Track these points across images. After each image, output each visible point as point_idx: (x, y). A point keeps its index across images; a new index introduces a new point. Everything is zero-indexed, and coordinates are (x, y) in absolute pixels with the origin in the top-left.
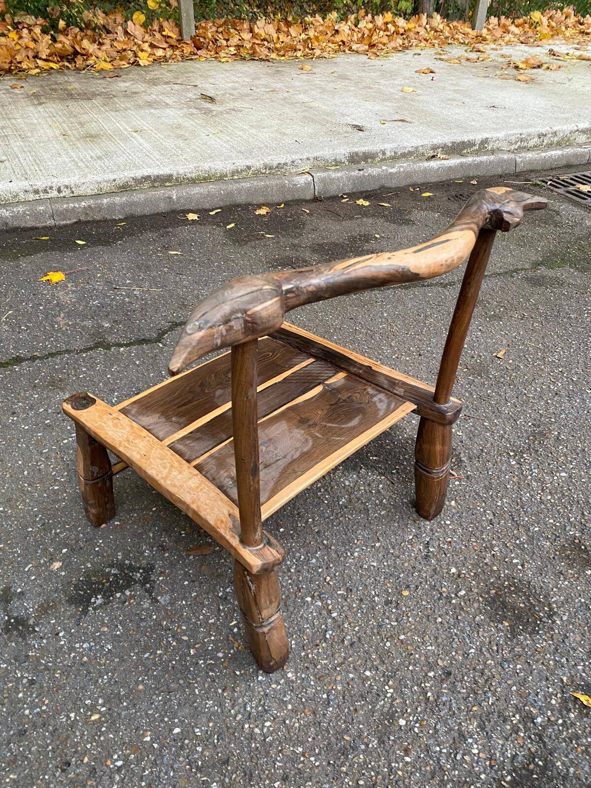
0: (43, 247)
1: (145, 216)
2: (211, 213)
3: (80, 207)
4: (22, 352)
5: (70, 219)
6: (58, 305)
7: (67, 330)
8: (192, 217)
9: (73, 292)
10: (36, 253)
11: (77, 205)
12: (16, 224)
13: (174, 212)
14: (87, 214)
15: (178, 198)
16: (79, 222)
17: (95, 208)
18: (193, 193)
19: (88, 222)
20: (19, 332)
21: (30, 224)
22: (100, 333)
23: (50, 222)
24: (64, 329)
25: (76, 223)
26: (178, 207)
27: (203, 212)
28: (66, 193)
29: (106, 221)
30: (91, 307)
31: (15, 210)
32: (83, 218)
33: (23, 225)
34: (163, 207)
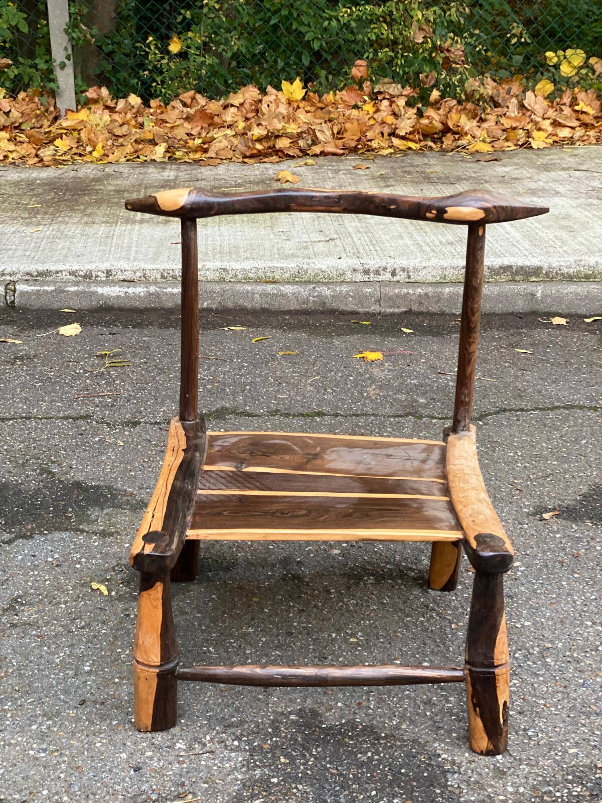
0: (362, 330)
1: (494, 314)
2: (587, 320)
3: (414, 294)
4: (325, 409)
5: (399, 307)
6: (370, 378)
7: (376, 398)
8: (557, 320)
9: (389, 370)
10: (353, 335)
11: (411, 291)
12: (335, 305)
13: (535, 313)
14: (421, 303)
15: (544, 296)
16: (409, 312)
17: (433, 297)
18: (566, 291)
19: (421, 313)
20: (324, 394)
21: (351, 307)
22: (413, 406)
23: (375, 308)
24: (374, 397)
25: (406, 312)
26: (542, 308)
27: (575, 319)
28: (401, 277)
29: (443, 314)
30: (407, 385)
31: (337, 289)
32: (415, 308)
33: (343, 307)
34: (520, 306)
